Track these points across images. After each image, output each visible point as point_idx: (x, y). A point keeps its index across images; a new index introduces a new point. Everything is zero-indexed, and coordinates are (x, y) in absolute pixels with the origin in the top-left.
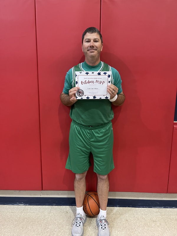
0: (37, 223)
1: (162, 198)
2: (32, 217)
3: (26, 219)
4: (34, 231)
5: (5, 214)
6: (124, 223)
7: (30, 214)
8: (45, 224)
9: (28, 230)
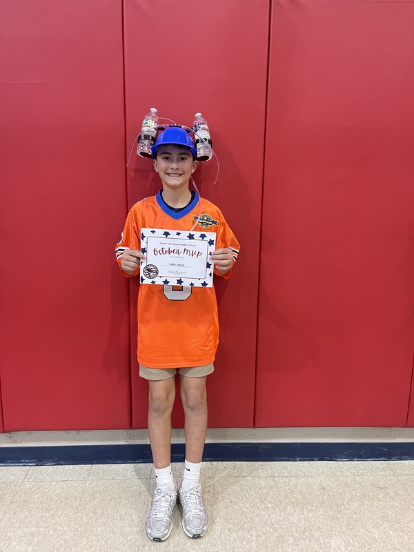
0: (127, 502)
1: (395, 437)
2: (112, 490)
3: (98, 495)
4: (122, 519)
5: (46, 486)
6: (318, 493)
7: (106, 483)
8: (144, 503)
9: (109, 518)
